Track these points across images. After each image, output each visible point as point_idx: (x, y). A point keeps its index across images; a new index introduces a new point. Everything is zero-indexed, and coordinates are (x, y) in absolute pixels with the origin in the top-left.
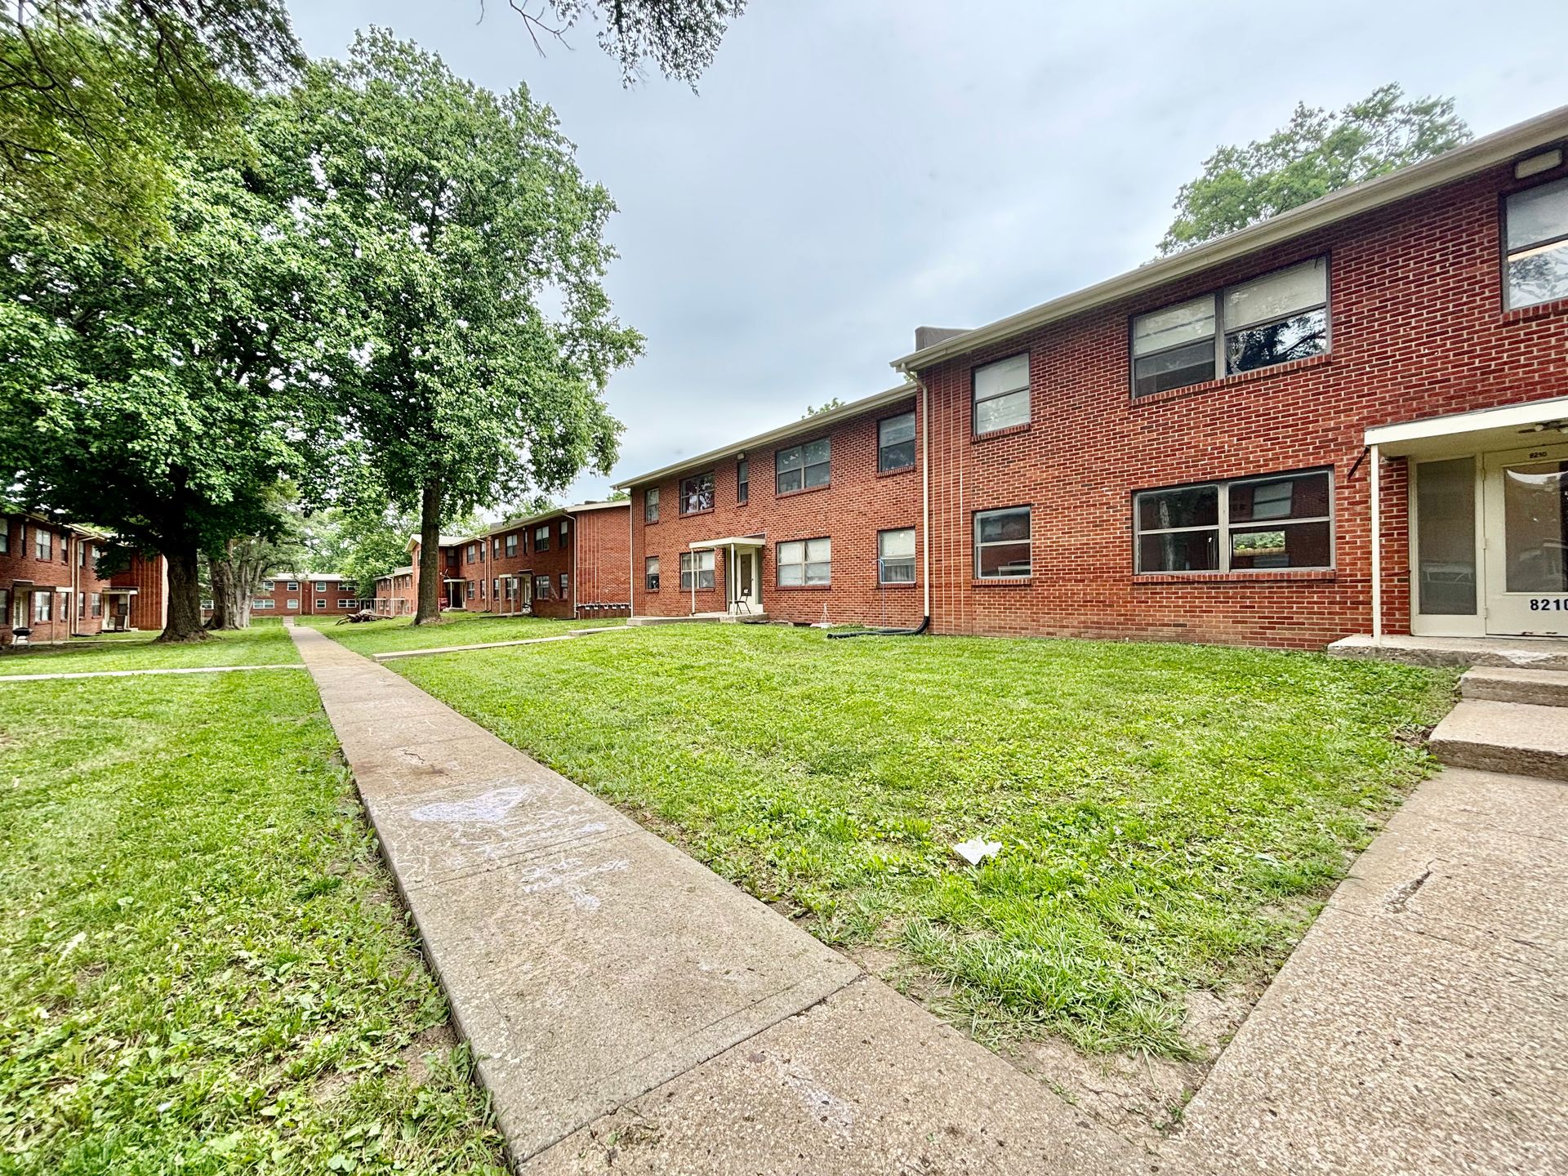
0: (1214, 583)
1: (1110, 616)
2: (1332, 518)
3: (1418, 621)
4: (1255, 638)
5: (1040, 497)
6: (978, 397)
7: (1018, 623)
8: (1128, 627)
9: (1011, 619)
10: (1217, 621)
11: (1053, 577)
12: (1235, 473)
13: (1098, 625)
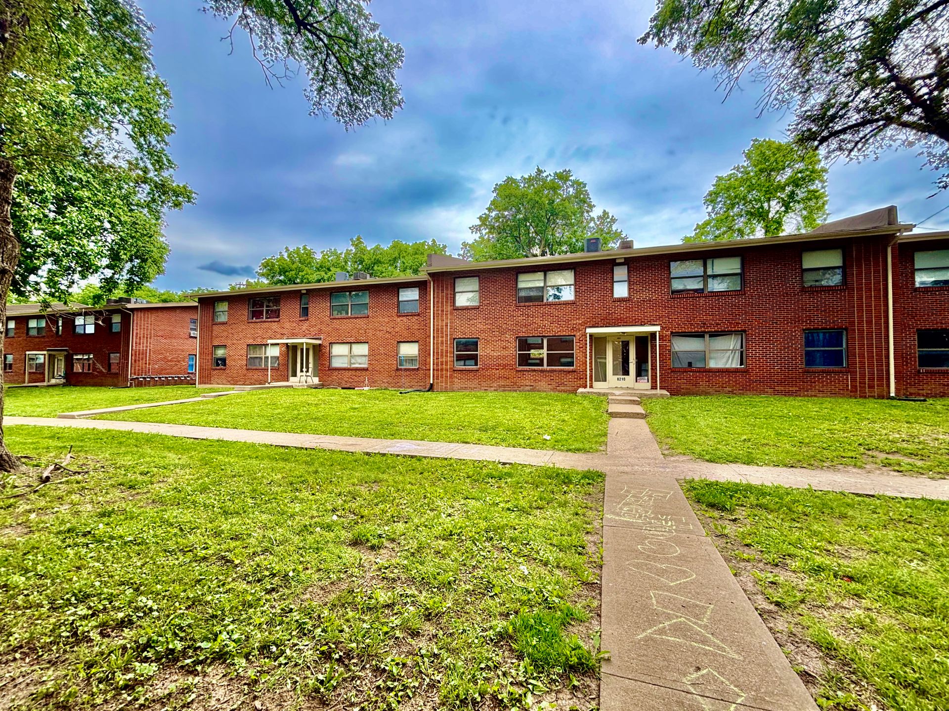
0: (542, 371)
1: (508, 382)
2: (574, 352)
3: (595, 384)
4: (554, 390)
5: (482, 336)
6: (456, 291)
7: (473, 386)
8: (514, 387)
9: (469, 384)
10: (543, 384)
11: (487, 368)
12: (549, 334)
13: (504, 386)
